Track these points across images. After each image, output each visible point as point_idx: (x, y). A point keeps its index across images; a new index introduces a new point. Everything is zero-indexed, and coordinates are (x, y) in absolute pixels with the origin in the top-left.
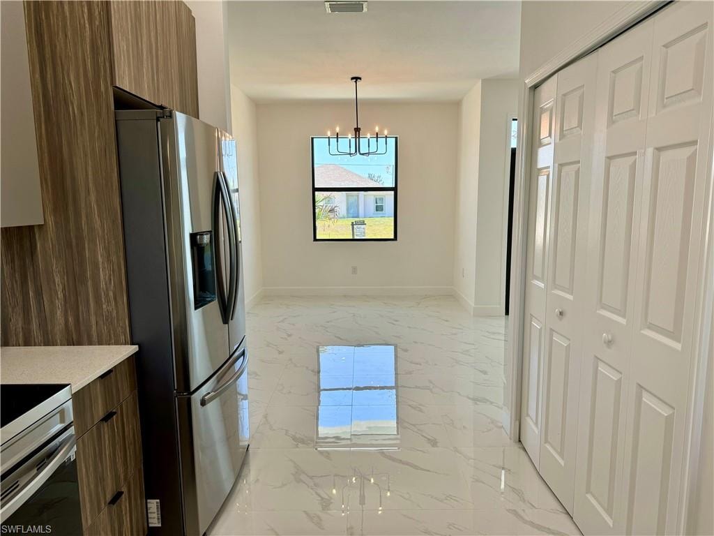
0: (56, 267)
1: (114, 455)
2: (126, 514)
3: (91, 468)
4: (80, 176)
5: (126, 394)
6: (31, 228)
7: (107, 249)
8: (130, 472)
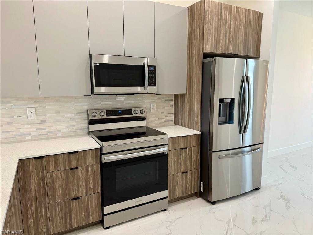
0: (188, 106)
1: (186, 160)
2: (189, 180)
3: (176, 160)
4: (194, 80)
5: (194, 145)
6: (184, 94)
7: (197, 102)
8: (193, 168)
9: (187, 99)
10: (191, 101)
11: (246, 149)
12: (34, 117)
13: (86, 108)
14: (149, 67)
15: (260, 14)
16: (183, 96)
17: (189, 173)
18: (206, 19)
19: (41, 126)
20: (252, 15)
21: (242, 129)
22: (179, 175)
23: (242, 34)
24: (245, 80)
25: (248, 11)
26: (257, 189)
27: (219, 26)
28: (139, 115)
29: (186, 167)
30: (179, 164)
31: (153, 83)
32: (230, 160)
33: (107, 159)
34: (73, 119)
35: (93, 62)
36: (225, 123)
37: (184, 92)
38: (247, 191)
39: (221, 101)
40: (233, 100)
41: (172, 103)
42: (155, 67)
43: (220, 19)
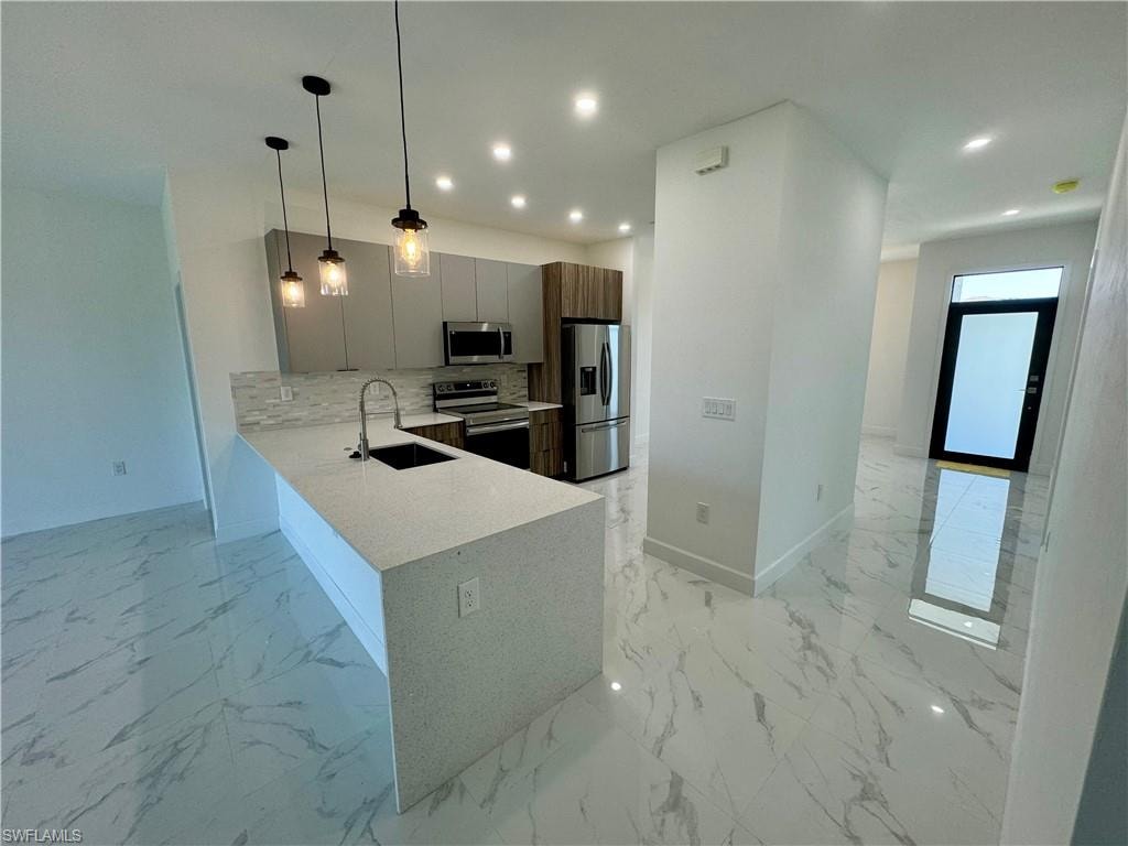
0: (546, 377)
1: (548, 437)
2: (552, 459)
3: (537, 436)
4: (552, 348)
5: (556, 420)
6: (541, 363)
7: (557, 372)
8: (555, 446)
9: (544, 369)
10: (550, 371)
11: (611, 423)
12: (378, 393)
13: (431, 381)
14: (504, 333)
15: (620, 273)
16: (539, 365)
17: (552, 451)
18: (563, 281)
19: (384, 403)
20: (610, 275)
21: (606, 400)
22: (541, 453)
23: (601, 297)
24: (606, 349)
25: (606, 271)
26: (625, 469)
27: (577, 289)
28: (490, 389)
29: (548, 445)
30: (541, 442)
31: (508, 351)
32: (593, 434)
33: (472, 431)
34: (417, 395)
35: (449, 330)
36: (588, 394)
37: (540, 359)
38: (612, 470)
39: (583, 369)
40: (594, 368)
41: (525, 374)
42: (510, 333)
43: (577, 281)
